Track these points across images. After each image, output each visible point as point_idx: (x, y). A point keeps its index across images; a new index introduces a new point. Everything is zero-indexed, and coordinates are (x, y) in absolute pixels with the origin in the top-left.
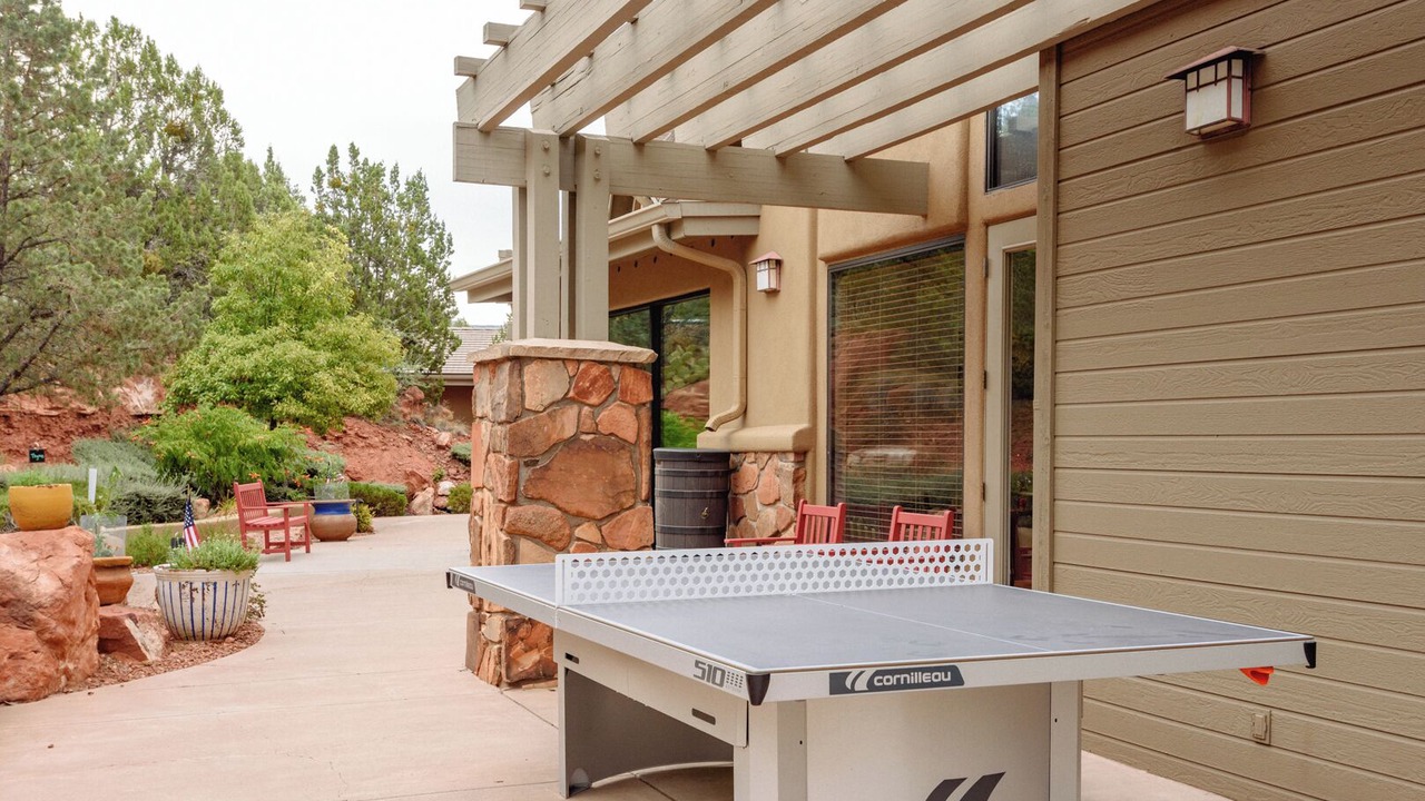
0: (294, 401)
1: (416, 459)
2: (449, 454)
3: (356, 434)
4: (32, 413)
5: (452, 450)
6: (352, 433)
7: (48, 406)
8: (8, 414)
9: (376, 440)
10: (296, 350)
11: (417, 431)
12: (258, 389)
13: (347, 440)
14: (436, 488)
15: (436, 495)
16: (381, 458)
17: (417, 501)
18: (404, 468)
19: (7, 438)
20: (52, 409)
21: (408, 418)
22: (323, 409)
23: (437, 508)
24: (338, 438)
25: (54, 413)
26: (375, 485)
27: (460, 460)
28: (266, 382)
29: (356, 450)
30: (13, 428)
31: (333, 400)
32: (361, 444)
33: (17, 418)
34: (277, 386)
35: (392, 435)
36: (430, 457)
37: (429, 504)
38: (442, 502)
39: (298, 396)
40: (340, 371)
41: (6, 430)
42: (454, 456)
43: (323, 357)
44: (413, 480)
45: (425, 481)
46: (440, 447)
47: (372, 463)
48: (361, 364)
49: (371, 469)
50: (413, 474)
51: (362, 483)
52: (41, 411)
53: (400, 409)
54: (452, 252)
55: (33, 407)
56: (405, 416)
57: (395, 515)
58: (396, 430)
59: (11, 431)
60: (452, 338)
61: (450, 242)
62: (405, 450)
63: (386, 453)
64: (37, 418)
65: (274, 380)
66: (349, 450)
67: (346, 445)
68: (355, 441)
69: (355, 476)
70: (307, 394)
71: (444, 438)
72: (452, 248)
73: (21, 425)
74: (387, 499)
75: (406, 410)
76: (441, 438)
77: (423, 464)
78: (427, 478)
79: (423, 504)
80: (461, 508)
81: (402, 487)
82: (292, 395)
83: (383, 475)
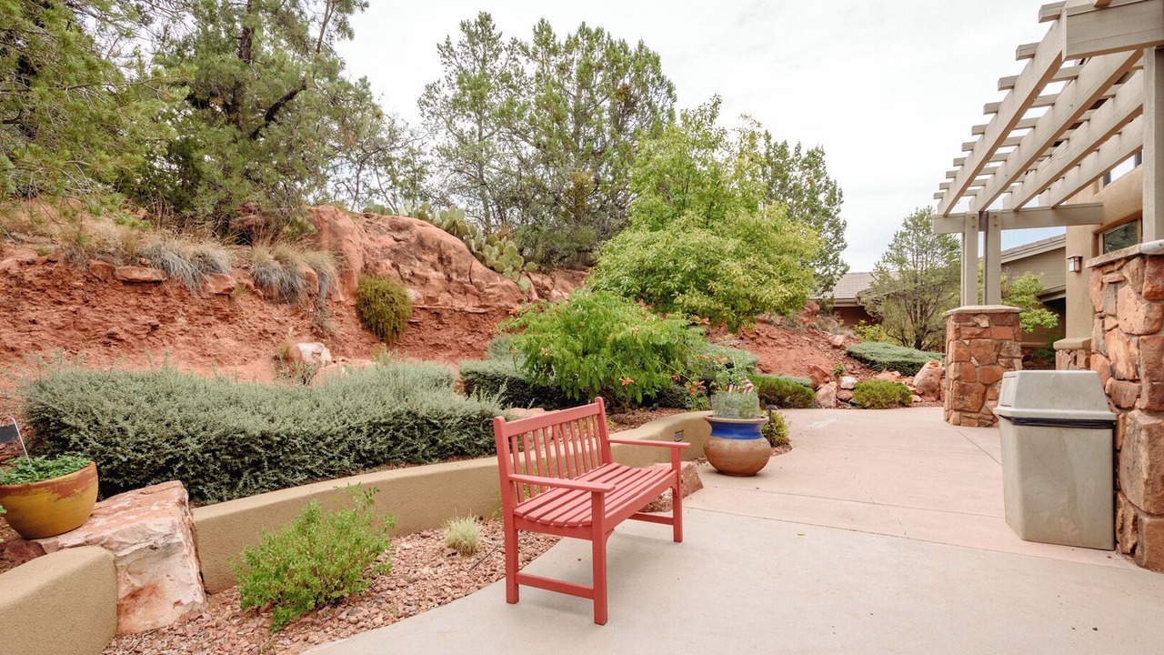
0: (697, 293)
1: (817, 356)
2: (844, 352)
3: (767, 336)
4: (461, 311)
5: (847, 349)
6: (764, 335)
7: (477, 304)
8: (438, 311)
9: (783, 340)
10: (699, 237)
11: (815, 334)
12: (659, 280)
13: (760, 340)
14: (839, 381)
15: (839, 388)
16: (788, 354)
17: (821, 392)
18: (807, 363)
19: (437, 333)
20: (481, 307)
21: (807, 324)
22: (731, 301)
23: (841, 400)
24: (752, 339)
25: (482, 310)
26: (782, 378)
27: (855, 358)
28: (668, 272)
29: (767, 348)
30: (443, 324)
31: (742, 291)
32: (770, 344)
33: (446, 315)
34: (679, 277)
35: (795, 337)
36: (827, 354)
37: (833, 396)
38: (845, 395)
39: (703, 287)
40: (750, 260)
41: (436, 326)
42: (850, 354)
43: (731, 244)
44: (816, 374)
45: (826, 375)
46: (835, 347)
47: (780, 359)
48: (774, 256)
49: (779, 364)
50: (816, 369)
51: (773, 376)
52: (469, 309)
53: (801, 318)
54: (842, 202)
55: (462, 306)
56: (804, 323)
57: (803, 408)
58: (799, 333)
59: (441, 326)
60: (842, 265)
61: (841, 195)
62: (807, 349)
63: (791, 351)
64: (466, 315)
65: (676, 270)
66: (761, 348)
67: (759, 344)
68: (766, 341)
69: (766, 369)
70: (711, 284)
71: (839, 340)
72: (842, 199)
73: (451, 322)
74: (796, 393)
75: (805, 319)
76: (836, 340)
77: (825, 362)
78: (828, 372)
79: (827, 395)
80: (868, 404)
81: (809, 381)
82: (695, 286)
83: (790, 368)
